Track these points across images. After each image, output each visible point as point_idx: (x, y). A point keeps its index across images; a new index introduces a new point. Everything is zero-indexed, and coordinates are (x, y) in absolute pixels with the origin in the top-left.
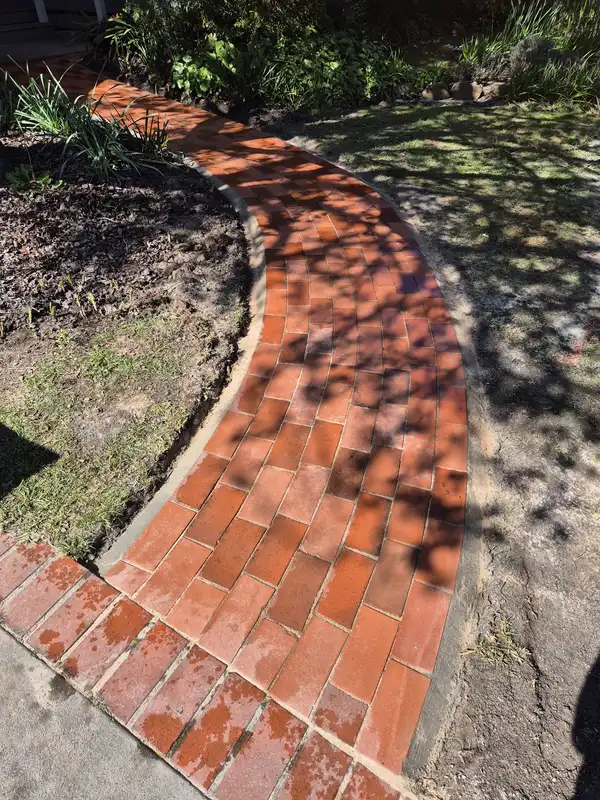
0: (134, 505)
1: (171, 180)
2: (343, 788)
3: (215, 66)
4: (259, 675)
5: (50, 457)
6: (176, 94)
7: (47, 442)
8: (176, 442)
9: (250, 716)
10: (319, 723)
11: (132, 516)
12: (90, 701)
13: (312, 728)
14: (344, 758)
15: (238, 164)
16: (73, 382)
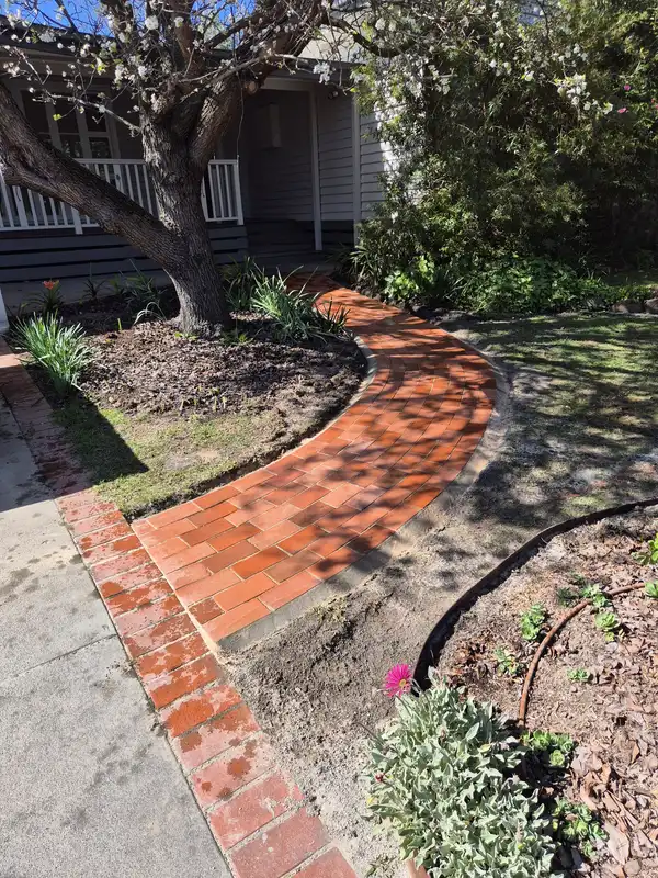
0: (171, 501)
1: (330, 346)
2: (183, 638)
3: (418, 278)
4: (176, 584)
5: (144, 469)
6: (384, 297)
7: (146, 462)
8: (218, 477)
9: (157, 597)
10: (190, 610)
11: (169, 506)
12: (85, 568)
13: (187, 611)
14: (192, 628)
15: (399, 344)
16: (182, 439)
